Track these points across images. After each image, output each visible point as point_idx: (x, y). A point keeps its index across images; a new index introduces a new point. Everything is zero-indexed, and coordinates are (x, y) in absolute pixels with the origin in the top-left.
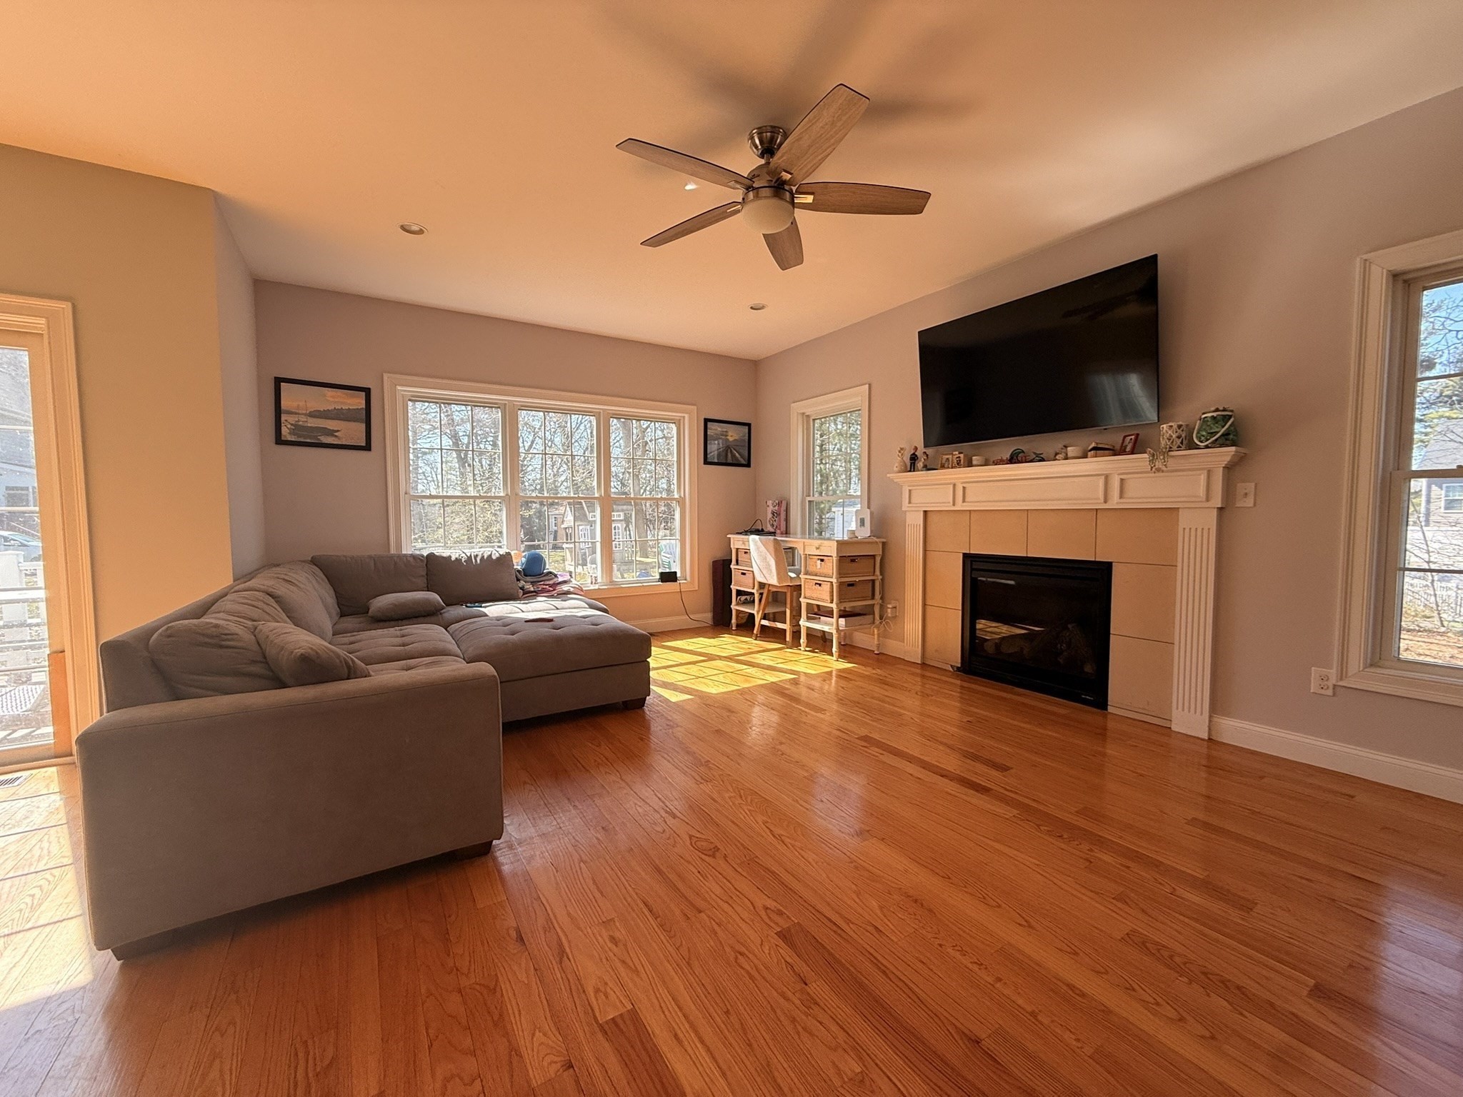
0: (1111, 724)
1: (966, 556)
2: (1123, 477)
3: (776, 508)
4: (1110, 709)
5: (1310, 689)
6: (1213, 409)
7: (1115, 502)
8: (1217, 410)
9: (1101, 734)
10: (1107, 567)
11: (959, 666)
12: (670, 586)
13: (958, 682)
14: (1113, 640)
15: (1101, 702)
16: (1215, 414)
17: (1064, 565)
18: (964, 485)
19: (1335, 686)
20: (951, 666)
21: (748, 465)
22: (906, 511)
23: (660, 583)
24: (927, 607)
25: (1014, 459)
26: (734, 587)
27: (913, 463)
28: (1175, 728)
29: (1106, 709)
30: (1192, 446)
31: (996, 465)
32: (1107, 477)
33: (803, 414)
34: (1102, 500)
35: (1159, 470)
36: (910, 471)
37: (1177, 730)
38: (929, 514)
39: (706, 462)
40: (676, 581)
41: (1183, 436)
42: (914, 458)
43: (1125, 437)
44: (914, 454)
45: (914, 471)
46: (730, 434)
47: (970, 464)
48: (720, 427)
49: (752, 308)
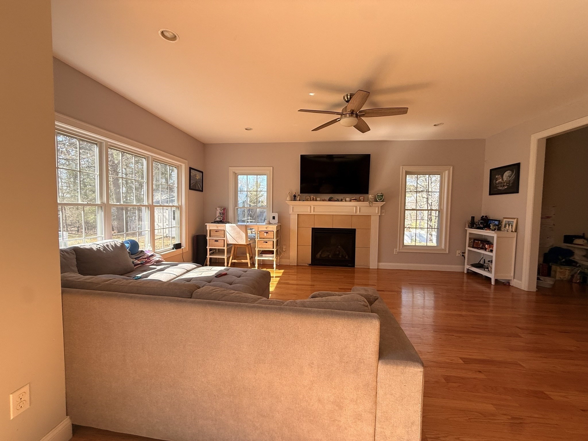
0: (356, 270)
1: (313, 229)
2: (360, 207)
3: (222, 211)
4: (355, 267)
5: (394, 253)
6: (380, 193)
7: (358, 213)
8: (381, 193)
9: (354, 272)
10: (355, 229)
11: (311, 263)
12: (179, 251)
13: (310, 268)
14: (357, 249)
15: (353, 265)
16: (381, 194)
17: (342, 230)
18: (314, 206)
19: (398, 252)
20: (308, 264)
21: (202, 191)
22: (290, 214)
23: (175, 250)
24: (298, 246)
25: (330, 200)
26: (208, 248)
27: (294, 198)
28: (370, 268)
29: (354, 267)
30: (377, 201)
31: (323, 201)
32: (356, 207)
33: (234, 172)
34: (355, 213)
35: (371, 206)
36: (294, 201)
37: (371, 268)
38: (299, 215)
39: (190, 189)
40: (181, 248)
41: (373, 198)
42: (295, 196)
43: (360, 197)
44: (295, 195)
45: (295, 201)
46: (197, 176)
47: (316, 200)
48: (194, 172)
49: (246, 129)
